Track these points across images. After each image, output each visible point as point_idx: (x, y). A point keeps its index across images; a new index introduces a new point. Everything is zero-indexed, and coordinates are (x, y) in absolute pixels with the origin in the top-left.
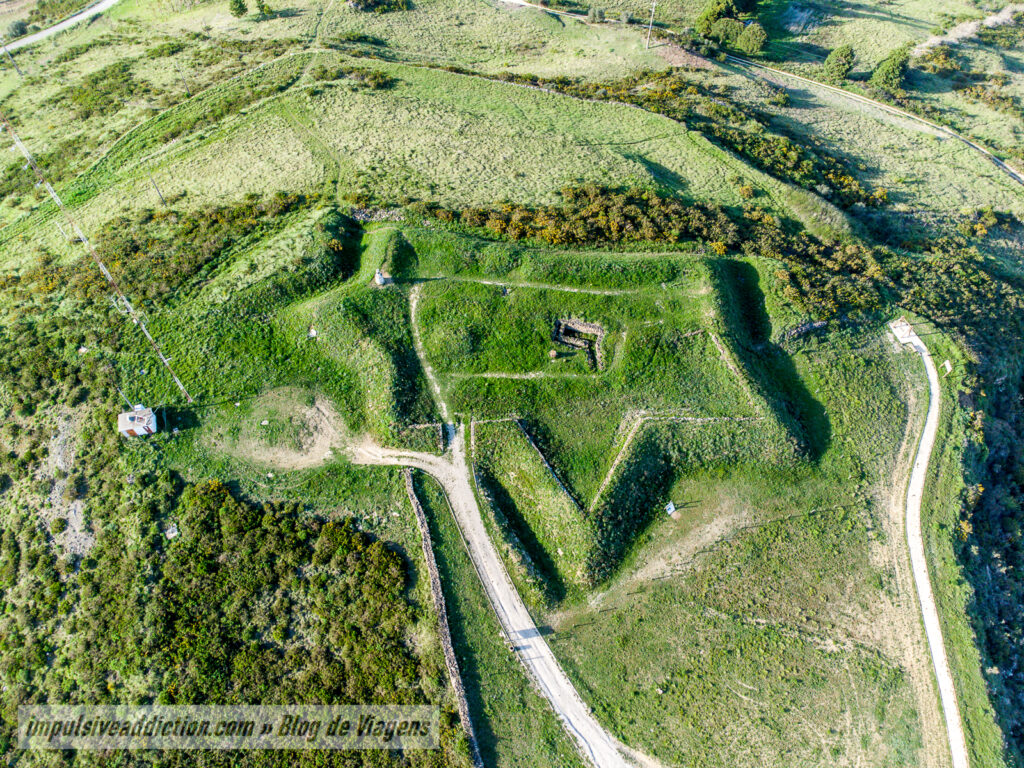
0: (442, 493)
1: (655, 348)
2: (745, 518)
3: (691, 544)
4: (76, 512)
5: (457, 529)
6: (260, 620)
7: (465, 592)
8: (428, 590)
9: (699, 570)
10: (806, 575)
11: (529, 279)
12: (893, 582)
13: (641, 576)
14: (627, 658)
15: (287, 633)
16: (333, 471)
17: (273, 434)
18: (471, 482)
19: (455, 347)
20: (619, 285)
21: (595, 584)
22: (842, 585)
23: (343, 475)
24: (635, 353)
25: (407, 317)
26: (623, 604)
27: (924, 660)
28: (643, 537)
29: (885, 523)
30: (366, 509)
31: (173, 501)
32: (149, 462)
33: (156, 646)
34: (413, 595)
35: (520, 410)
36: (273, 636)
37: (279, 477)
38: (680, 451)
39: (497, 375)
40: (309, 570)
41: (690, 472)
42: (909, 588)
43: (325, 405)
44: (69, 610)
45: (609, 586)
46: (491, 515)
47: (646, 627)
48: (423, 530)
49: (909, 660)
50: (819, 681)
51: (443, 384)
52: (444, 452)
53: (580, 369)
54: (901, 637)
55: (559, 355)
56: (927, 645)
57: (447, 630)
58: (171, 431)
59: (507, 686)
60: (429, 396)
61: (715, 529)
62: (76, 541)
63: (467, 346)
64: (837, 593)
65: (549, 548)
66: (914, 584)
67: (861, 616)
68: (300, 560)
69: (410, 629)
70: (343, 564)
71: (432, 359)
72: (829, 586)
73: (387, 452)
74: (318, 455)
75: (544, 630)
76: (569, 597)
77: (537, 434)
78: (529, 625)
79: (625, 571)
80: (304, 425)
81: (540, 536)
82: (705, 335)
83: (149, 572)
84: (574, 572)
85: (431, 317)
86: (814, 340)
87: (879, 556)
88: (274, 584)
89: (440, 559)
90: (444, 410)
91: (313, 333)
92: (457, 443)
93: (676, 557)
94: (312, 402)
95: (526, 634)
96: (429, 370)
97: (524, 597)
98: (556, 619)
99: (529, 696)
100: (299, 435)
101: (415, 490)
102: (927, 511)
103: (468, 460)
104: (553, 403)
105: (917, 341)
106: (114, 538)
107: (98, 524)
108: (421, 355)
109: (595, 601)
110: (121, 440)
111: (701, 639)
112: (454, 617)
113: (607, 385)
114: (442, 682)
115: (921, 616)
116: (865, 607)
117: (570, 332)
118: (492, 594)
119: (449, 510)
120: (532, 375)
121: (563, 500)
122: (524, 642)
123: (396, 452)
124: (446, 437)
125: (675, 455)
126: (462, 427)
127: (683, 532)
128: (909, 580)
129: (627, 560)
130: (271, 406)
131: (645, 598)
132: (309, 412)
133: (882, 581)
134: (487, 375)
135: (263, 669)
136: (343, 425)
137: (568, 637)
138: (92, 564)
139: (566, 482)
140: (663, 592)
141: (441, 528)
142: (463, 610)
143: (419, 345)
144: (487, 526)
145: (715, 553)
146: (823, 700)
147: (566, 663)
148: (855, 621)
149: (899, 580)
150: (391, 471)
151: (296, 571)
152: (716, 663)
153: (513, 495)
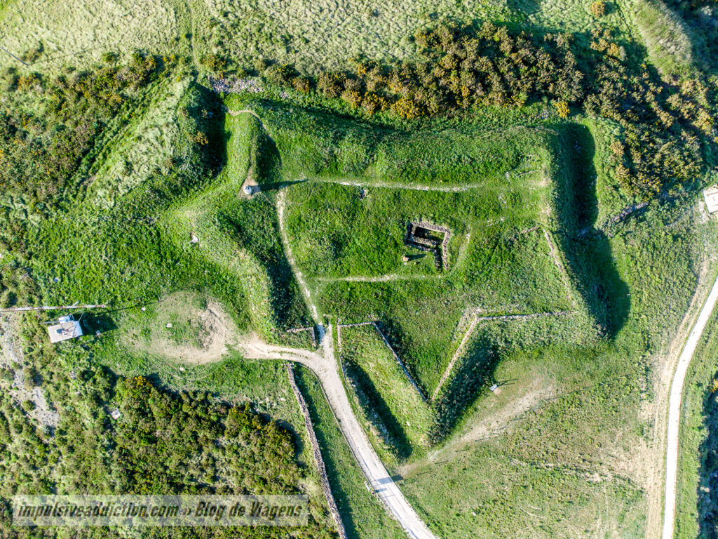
0: (317, 381)
1: (494, 248)
2: (550, 391)
3: (506, 414)
4: (38, 396)
5: (331, 411)
6: (194, 471)
7: (339, 456)
8: (312, 456)
9: (510, 432)
10: (588, 430)
11: (384, 177)
12: (651, 430)
13: (467, 438)
14: (453, 494)
15: (215, 478)
16: (230, 364)
17: (177, 334)
18: (339, 372)
19: (320, 255)
20: (467, 179)
21: (433, 445)
22: (613, 435)
23: (237, 367)
24: (476, 254)
25: (275, 225)
26: (452, 457)
27: (660, 483)
28: (470, 410)
29: (656, 385)
30: (260, 395)
32: (83, 361)
33: (125, 490)
34: (301, 458)
35: (378, 312)
36: (206, 480)
37: (188, 371)
38: (506, 341)
39: (357, 279)
40: (223, 440)
41: (512, 354)
42: (662, 435)
43: (216, 307)
44: (56, 461)
45: (443, 446)
46: (356, 399)
47: (468, 474)
48: (305, 414)
49: (650, 484)
50: (584, 502)
51: (313, 288)
52: (317, 348)
53: (428, 270)
54: (648, 469)
55: (410, 258)
56: (665, 473)
57: (328, 484)
58: (95, 334)
59: (370, 514)
60: (302, 300)
61: (525, 402)
62: (46, 417)
63: (330, 253)
64: (608, 441)
65: (400, 420)
66: (666, 432)
67: (622, 456)
68: (216, 435)
69: (301, 482)
70: (247, 438)
71: (301, 264)
72: (604, 437)
73: (272, 348)
74: (216, 352)
75: (396, 478)
76: (414, 454)
77: (391, 334)
78: (386, 475)
79: (456, 435)
80: (201, 327)
81: (393, 412)
82: (539, 231)
83: (106, 442)
84: (418, 438)
85: (297, 225)
86: (633, 221)
87: (646, 411)
88: (200, 450)
89: (319, 435)
90: (315, 313)
91: (195, 239)
92: (326, 340)
93: (494, 424)
94: (204, 305)
95: (383, 481)
96: (299, 275)
97: (381, 457)
98: (405, 469)
99: (385, 519)
100: (199, 335)
101: (297, 382)
103: (336, 354)
104: (404, 304)
106: (73, 415)
107: (58, 404)
108: (292, 262)
109: (432, 456)
111: (506, 480)
112: (331, 474)
113: (450, 284)
114: (326, 514)
115: (666, 453)
116: (626, 449)
117: (421, 232)
118: (358, 457)
119: (324, 396)
120: (386, 278)
122: (382, 486)
123: (278, 348)
124: (318, 337)
126: (330, 327)
127: (502, 404)
128: (663, 429)
129: (457, 427)
130: (172, 310)
131: (468, 453)
132: (204, 315)
133: (643, 431)
134: (349, 279)
136: (232, 325)
137: (413, 481)
138: (63, 432)
140: (483, 450)
141: (319, 411)
142: (338, 468)
143: (289, 252)
144: (353, 408)
145: (524, 421)
146: (584, 512)
147: (411, 498)
148: (617, 459)
149: (656, 428)
150: (276, 363)
151: (214, 441)
152: (515, 494)
153: (372, 378)
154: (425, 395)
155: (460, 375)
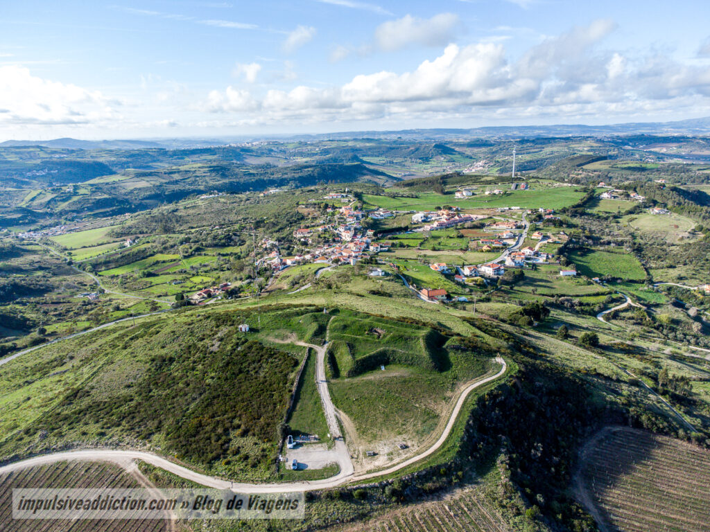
0: (316, 353)
1: (400, 338)
2: (406, 375)
3: (384, 375)
4: (217, 344)
5: (315, 359)
6: (250, 369)
7: (310, 369)
8: (300, 367)
9: (383, 380)
10: (419, 391)
12: (450, 400)
13: (364, 378)
14: (349, 392)
15: (256, 372)
16: (289, 345)
17: (277, 337)
18: (326, 353)
19: (338, 327)
21: (349, 377)
22: (430, 396)
23: (293, 346)
24: (393, 338)
25: (328, 321)
26: (355, 382)
27: (448, 415)
28: (370, 372)
29: (457, 389)
30: (293, 352)
31: (243, 343)
32: (242, 336)
33: (222, 367)
34: (295, 368)
35: (350, 342)
36: (252, 373)
37: (273, 344)
38: (393, 358)
39: (347, 335)
40: (270, 360)
41: (396, 364)
43: (295, 334)
44: (205, 361)
45: (352, 378)
47: (359, 387)
48: (306, 356)
49: (443, 414)
50: (407, 410)
51: (330, 334)
52: (322, 346)
53: (373, 338)
54: (444, 410)
55: (368, 334)
56: (452, 413)
57: (299, 376)
58: (251, 332)
59: (310, 389)
60: (325, 335)
61: (394, 374)
62: (215, 348)
63: (342, 328)
64: (427, 397)
65: (340, 368)
67: (432, 403)
68: (269, 357)
69: (290, 374)
70: (280, 360)
71: (330, 329)
72: (425, 395)
73: (306, 344)
74: (288, 341)
75: (328, 382)
76: (339, 378)
77: (351, 346)
78: (324, 380)
79: (360, 376)
80: (287, 336)
81: (339, 366)
84: (344, 373)
85: (334, 322)
86: (460, 351)
87: (449, 394)
88: (259, 361)
89: (307, 363)
90: (327, 339)
91: (301, 321)
92: (326, 345)
93: (378, 377)
94: (292, 333)
95: (322, 381)
96: (328, 332)
97: (326, 374)
98: (333, 381)
99: (315, 393)
100: (284, 338)
101: (309, 351)
102: (475, 390)
103: (328, 349)
104: (360, 342)
105: (504, 362)
106: (224, 349)
107: (221, 347)
108: (328, 327)
109: (347, 380)
110: (238, 331)
111: (375, 393)
112: (303, 373)
113: (380, 342)
114: (292, 384)
115: (455, 407)
116: (435, 402)
117: (376, 331)
118: (317, 372)
119: (316, 356)
120: (357, 337)
121: (350, 357)
123: (308, 344)
124: (325, 343)
125: (391, 358)
126: (330, 342)
127: (384, 373)
128: (456, 401)
129: (362, 375)
130: (280, 332)
131: (362, 382)
132: (290, 335)
133: (446, 399)
134: (344, 334)
135: (246, 377)
136: (297, 338)
137: (334, 385)
138: (215, 353)
139: (353, 355)
140: (370, 382)
141: (311, 358)
142: (307, 373)
144: (325, 360)
145: (392, 379)
146: (406, 414)
147: (330, 389)
148: (430, 403)
149: (452, 400)
150: (304, 347)
151: (267, 359)
152: (376, 399)
153: (337, 359)
154: (354, 358)
155: (370, 357)
